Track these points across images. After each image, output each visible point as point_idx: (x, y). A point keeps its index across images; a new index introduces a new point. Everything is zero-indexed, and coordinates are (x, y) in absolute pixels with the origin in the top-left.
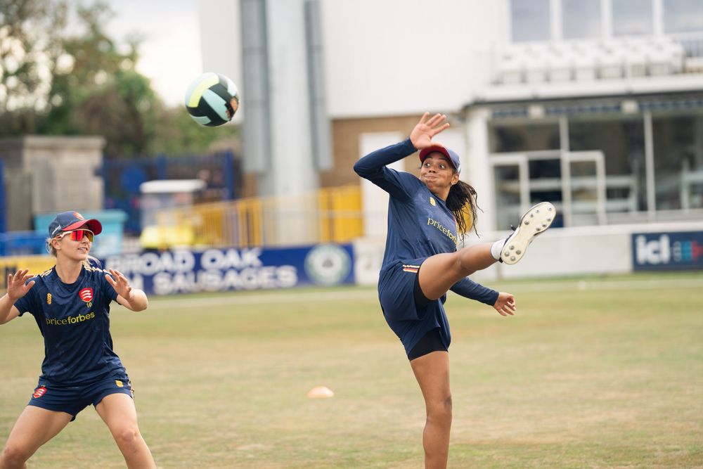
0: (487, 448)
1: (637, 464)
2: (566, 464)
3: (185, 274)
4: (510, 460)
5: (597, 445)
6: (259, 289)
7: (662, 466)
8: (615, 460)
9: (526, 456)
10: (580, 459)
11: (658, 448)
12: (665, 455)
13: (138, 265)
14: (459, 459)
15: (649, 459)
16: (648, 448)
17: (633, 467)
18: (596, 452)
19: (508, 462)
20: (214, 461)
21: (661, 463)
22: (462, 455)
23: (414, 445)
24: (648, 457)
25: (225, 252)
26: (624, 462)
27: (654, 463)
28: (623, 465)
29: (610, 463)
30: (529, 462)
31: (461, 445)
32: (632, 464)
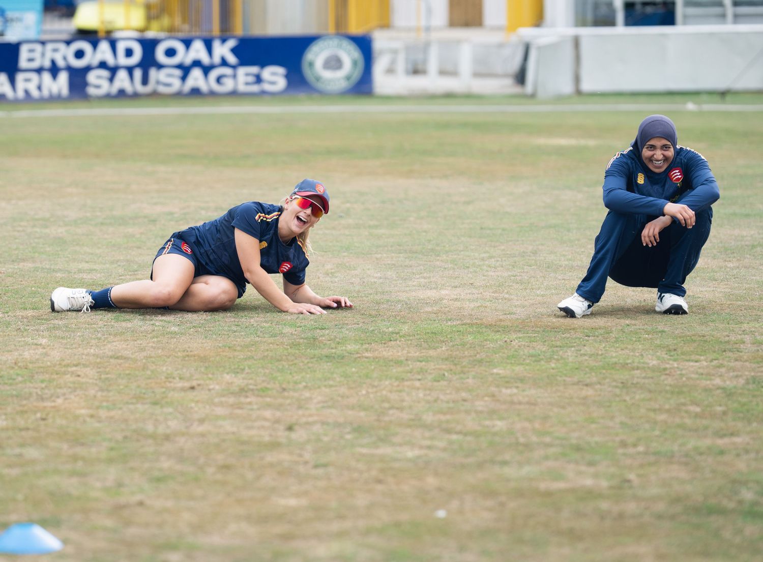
0: (506, 330)
1: (712, 361)
2: (612, 357)
3: (130, 70)
4: (534, 348)
5: (663, 331)
6: (234, 94)
7: (747, 364)
8: (683, 353)
9: (558, 343)
10: (633, 350)
11: (747, 338)
12: (754, 348)
13: (64, 55)
14: (463, 345)
15: (730, 354)
16: (733, 338)
17: (705, 363)
18: (658, 342)
19: (532, 351)
20: (122, 334)
21: (746, 361)
22: (470, 338)
23: (404, 323)
24: (730, 351)
25: (187, 43)
26: (693, 357)
27: (736, 360)
28: (692, 361)
29: (676, 357)
30: (561, 353)
31: (471, 325)
32: (706, 360)
